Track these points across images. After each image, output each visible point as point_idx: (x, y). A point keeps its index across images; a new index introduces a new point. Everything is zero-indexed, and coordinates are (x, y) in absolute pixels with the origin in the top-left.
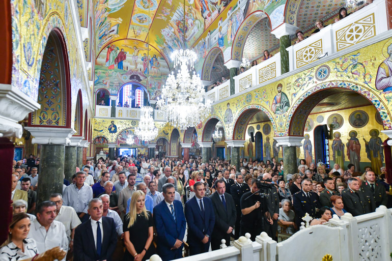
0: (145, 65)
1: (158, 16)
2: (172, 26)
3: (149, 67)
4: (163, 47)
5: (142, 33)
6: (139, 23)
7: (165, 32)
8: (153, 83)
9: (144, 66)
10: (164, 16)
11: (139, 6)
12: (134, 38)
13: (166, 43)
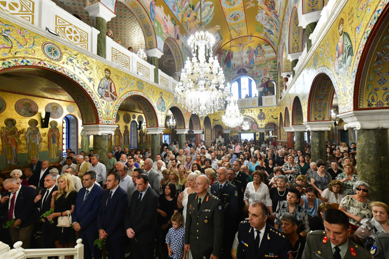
0: (250, 57)
1: (247, 6)
2: (262, 9)
3: (254, 57)
4: (264, 33)
5: (242, 29)
6: (234, 22)
7: (259, 18)
8: (259, 71)
9: (249, 59)
10: (252, 3)
11: (226, 7)
12: (238, 37)
13: (265, 28)
